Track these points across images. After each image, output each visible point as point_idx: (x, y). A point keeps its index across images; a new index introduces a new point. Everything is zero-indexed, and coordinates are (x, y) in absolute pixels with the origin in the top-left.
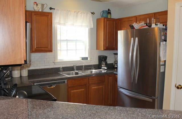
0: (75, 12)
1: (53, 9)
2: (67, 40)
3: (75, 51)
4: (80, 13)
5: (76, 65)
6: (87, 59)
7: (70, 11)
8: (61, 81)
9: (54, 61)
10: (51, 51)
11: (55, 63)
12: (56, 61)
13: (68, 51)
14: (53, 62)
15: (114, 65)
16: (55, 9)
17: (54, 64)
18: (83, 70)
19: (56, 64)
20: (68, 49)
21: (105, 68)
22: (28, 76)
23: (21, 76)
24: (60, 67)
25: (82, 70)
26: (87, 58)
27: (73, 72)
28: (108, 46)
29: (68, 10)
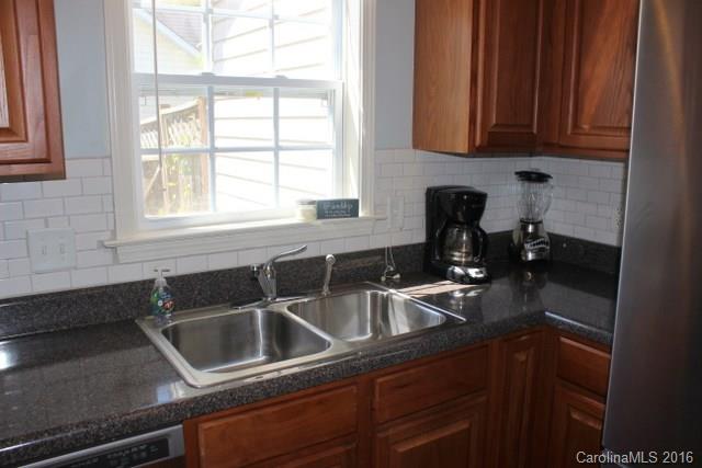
2: (209, 80)
3: (272, 154)
6: (354, 213)
8: (129, 447)
9: (105, 237)
11: (114, 250)
12: (122, 238)
14: (102, 245)
15: (521, 247)
17: (107, 256)
18: (326, 290)
19: (122, 258)
20: (219, 144)
21: (473, 272)
24: (152, 281)
25: (317, 289)
27: (252, 316)
28: (496, 125)
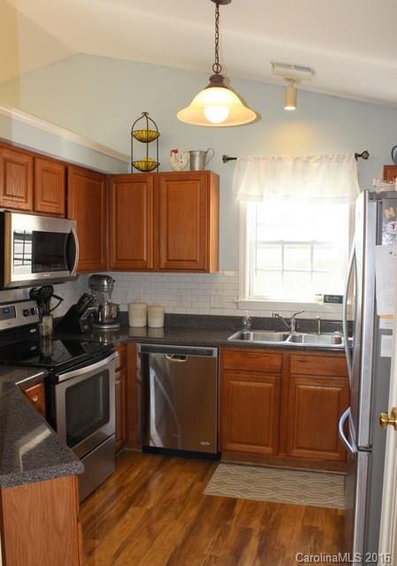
0: (297, 159)
1: (232, 159)
2: (282, 243)
3: (310, 273)
4: (314, 159)
5: (296, 317)
7: (280, 158)
9: (234, 299)
10: (205, 270)
11: (237, 303)
12: (240, 300)
13: (285, 272)
14: (233, 302)
16: (235, 159)
17: (235, 306)
18: (319, 333)
19: (240, 307)
22: (164, 327)
23: (147, 327)
25: (317, 331)
26: (339, 300)
29: (274, 158)
